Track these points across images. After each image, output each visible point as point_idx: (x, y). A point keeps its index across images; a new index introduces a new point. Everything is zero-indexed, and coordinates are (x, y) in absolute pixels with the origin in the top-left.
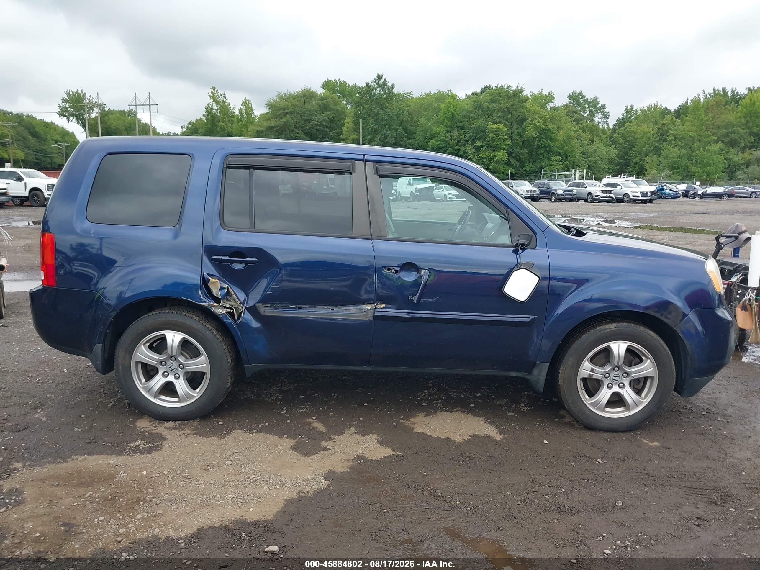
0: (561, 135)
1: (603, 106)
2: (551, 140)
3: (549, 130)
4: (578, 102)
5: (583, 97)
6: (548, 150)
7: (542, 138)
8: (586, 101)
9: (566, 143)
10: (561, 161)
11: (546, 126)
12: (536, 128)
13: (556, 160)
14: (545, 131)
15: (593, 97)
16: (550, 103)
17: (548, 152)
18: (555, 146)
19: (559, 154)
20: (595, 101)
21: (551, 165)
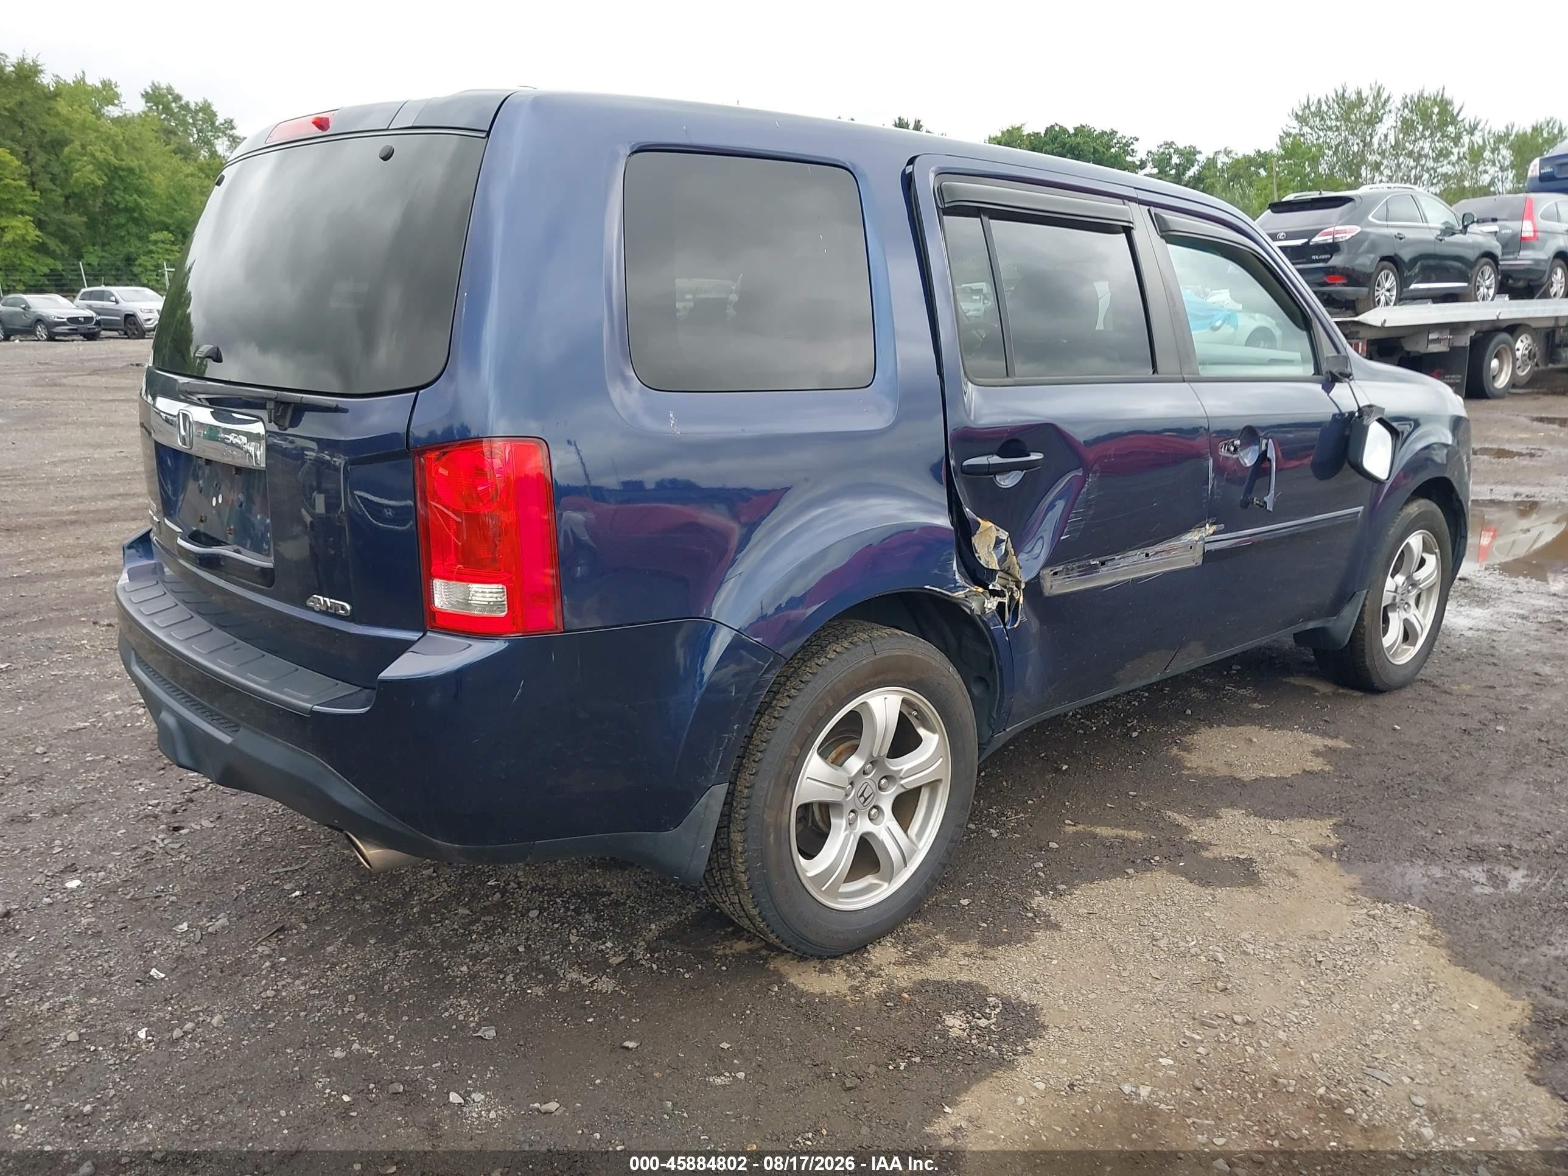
0: (159, 182)
1: (230, 124)
2: (141, 193)
3: (131, 171)
4: (167, 109)
5: (177, 98)
6: (136, 217)
7: (117, 188)
8: (186, 107)
9: (176, 201)
10: (173, 243)
11: (122, 160)
12: (99, 166)
13: (163, 242)
14: (121, 173)
15: (200, 101)
16: (111, 108)
17: (136, 221)
18: (151, 208)
19: (167, 228)
20: (206, 109)
21: (151, 252)
